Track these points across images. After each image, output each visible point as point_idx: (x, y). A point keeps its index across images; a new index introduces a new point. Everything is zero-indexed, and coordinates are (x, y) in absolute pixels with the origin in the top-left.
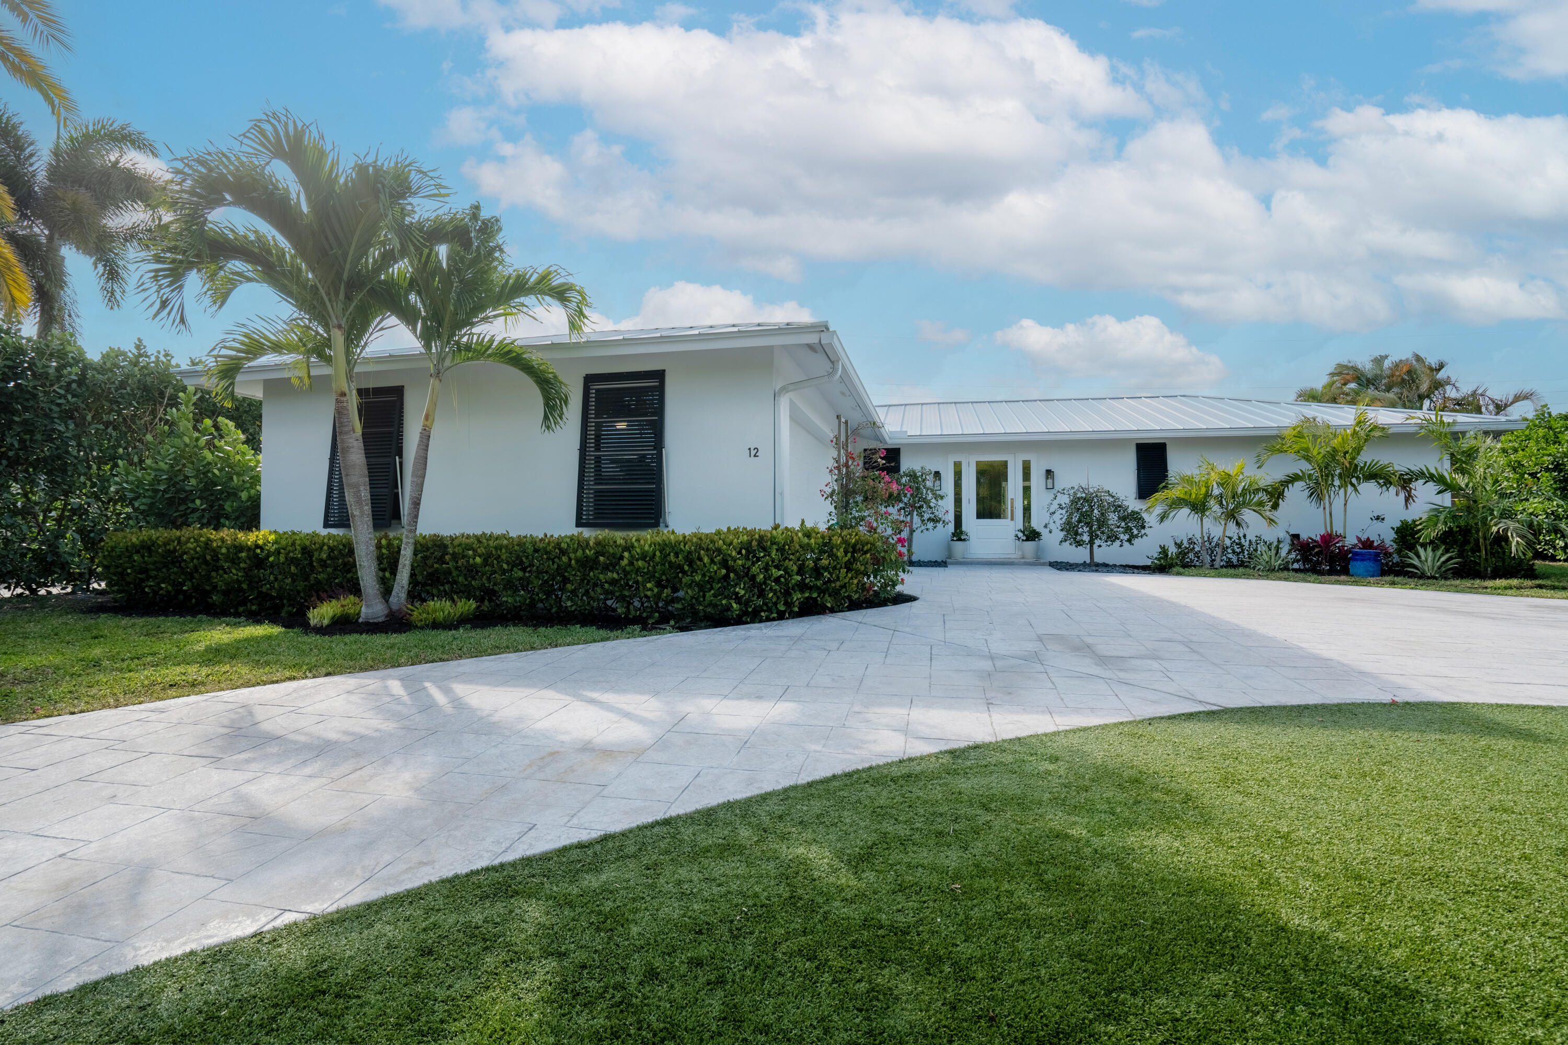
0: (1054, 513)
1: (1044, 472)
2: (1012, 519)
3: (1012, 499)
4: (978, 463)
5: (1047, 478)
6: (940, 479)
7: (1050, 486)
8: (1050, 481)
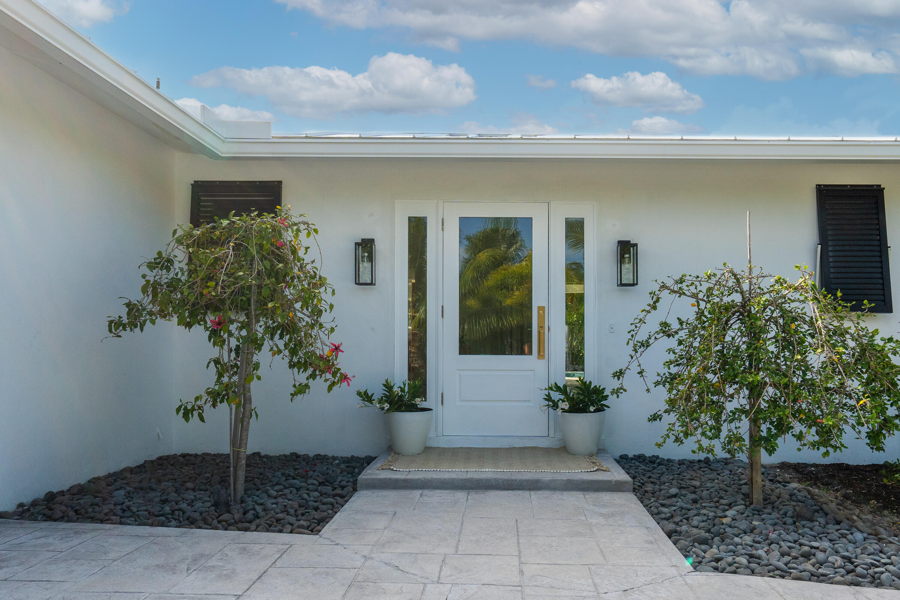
0: (645, 344)
1: (612, 248)
2: (541, 355)
3: (541, 309)
4: (462, 220)
5: (621, 260)
6: (371, 259)
7: (627, 278)
8: (627, 267)
